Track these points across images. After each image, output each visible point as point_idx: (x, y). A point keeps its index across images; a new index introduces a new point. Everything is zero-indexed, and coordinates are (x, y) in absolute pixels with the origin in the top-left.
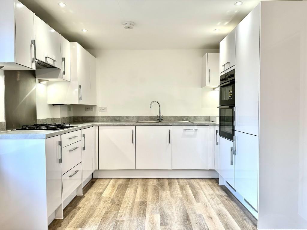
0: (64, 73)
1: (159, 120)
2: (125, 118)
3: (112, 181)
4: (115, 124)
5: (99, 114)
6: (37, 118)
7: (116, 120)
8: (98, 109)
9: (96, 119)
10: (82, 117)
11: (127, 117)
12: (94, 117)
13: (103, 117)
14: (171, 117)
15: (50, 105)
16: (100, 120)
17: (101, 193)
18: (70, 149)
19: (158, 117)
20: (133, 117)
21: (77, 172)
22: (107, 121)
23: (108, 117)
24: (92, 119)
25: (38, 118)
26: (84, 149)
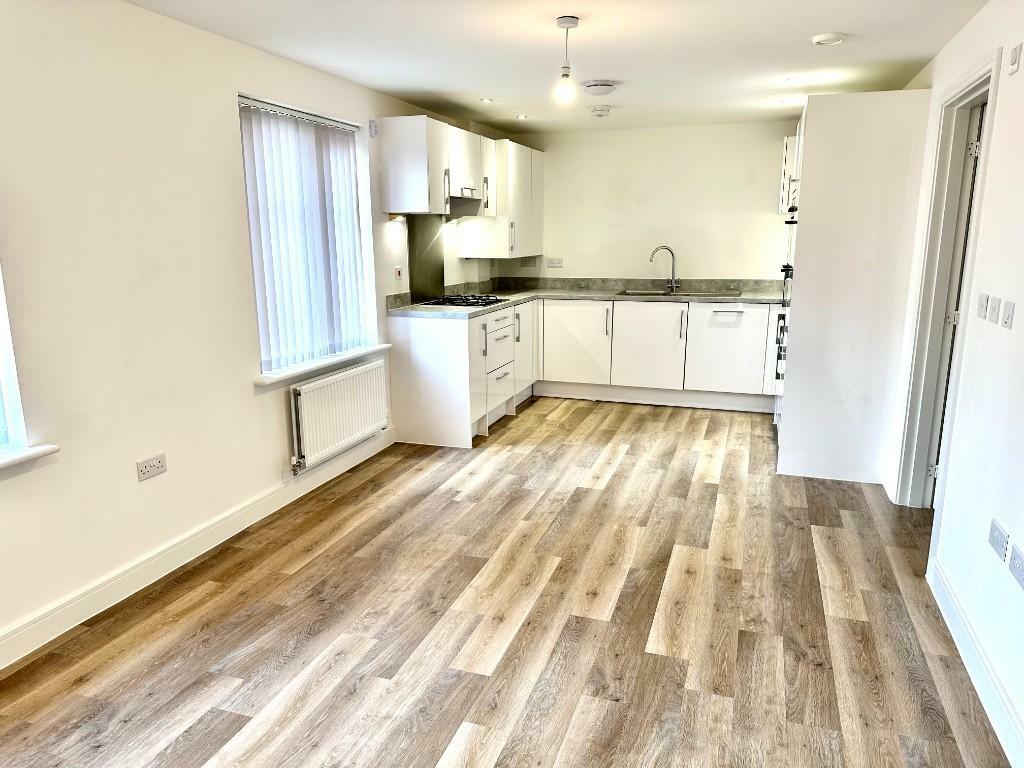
0: (486, 206)
1: (670, 289)
2: (599, 283)
3: (567, 402)
4: (575, 295)
5: (547, 273)
6: (445, 285)
7: (580, 287)
8: (545, 264)
9: (541, 283)
10: (516, 280)
11: (604, 281)
12: (537, 280)
13: (555, 280)
14: (701, 281)
15: (461, 259)
16: (549, 286)
17: (546, 416)
18: (497, 337)
19: (669, 281)
20: (616, 281)
21: (506, 374)
22: (562, 288)
23: (564, 280)
24: (533, 284)
25: (447, 283)
26: (518, 340)
